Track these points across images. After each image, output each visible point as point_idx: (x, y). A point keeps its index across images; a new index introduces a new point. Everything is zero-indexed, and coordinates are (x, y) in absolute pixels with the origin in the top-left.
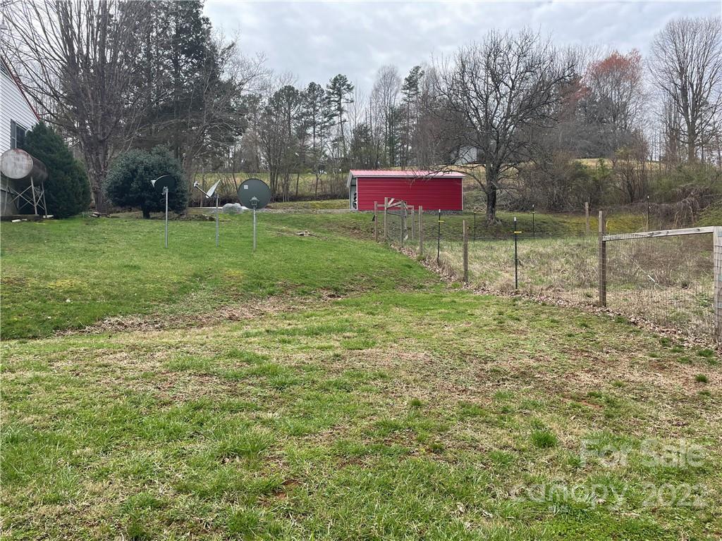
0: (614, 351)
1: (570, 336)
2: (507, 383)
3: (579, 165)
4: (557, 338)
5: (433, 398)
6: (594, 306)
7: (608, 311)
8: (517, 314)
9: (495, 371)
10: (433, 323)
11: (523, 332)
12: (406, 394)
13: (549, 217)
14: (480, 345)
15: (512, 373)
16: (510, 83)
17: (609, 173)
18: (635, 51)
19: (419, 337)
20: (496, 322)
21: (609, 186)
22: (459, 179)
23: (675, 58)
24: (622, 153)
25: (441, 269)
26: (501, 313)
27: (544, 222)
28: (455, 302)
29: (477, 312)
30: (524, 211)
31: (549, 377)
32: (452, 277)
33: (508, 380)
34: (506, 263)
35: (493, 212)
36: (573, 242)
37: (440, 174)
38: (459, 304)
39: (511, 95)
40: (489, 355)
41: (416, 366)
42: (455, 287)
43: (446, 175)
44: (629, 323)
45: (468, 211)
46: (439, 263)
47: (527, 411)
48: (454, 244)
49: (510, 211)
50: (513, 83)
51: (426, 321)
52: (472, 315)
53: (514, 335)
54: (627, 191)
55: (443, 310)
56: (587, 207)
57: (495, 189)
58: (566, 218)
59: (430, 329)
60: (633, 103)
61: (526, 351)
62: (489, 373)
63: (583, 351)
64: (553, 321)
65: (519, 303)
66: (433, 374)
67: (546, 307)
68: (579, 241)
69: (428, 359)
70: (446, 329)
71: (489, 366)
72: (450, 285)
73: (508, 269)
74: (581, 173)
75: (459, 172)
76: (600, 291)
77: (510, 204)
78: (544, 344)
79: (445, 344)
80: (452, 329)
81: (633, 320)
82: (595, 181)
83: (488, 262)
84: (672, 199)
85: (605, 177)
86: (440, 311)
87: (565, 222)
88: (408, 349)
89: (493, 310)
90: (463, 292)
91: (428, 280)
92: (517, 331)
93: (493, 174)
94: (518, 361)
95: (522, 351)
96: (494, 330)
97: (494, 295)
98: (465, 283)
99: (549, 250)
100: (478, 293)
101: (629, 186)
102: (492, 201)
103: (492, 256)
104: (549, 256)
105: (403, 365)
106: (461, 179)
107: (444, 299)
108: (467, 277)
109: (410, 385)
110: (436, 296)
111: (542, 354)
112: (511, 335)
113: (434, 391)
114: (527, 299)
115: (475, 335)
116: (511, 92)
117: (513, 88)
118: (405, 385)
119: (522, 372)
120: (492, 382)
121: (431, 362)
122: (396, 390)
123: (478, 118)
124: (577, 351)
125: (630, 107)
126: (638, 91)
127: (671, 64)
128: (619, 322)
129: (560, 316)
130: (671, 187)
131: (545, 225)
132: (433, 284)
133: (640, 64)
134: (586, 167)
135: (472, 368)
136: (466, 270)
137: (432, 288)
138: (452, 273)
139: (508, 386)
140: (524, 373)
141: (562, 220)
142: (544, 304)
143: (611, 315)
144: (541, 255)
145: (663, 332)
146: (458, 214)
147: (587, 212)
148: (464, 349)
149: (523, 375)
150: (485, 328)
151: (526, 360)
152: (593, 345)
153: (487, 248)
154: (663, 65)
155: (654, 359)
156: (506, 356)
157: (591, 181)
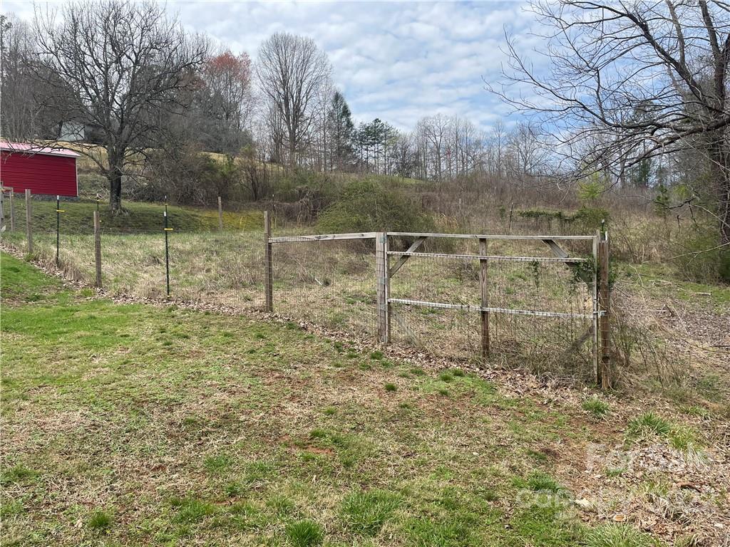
0: (300, 365)
1: (252, 352)
2: (210, 437)
3: (207, 159)
4: (240, 358)
5: (118, 495)
6: (261, 312)
7: (276, 316)
8: (182, 330)
9: (187, 422)
10: (75, 354)
11: (198, 354)
12: (72, 501)
13: (178, 210)
14: (154, 383)
15: (213, 422)
16: (133, 57)
17: (236, 169)
18: (245, 55)
19: (62, 382)
20: (160, 344)
21: (236, 182)
22: (73, 159)
23: (279, 68)
24: (246, 151)
25: (62, 272)
26: (163, 331)
27: (176, 215)
28: (94, 318)
29: (131, 331)
30: (151, 201)
31: (256, 417)
32: (80, 282)
33: (210, 433)
34: (142, 261)
35: (118, 201)
36: (211, 237)
37: (47, 150)
38: (102, 321)
39: (134, 70)
40: (172, 397)
41: (72, 439)
42: (85, 294)
43: (56, 152)
44: (300, 329)
45: (83, 197)
46: (59, 264)
47: (259, 484)
48: (73, 237)
49: (135, 200)
50: (137, 57)
51: (62, 353)
52: (126, 336)
53: (190, 360)
54: (251, 188)
55: (82, 333)
56: (220, 202)
57: (121, 175)
58: (197, 212)
59: (72, 365)
60: (245, 103)
61: (214, 382)
62: (184, 428)
63: (272, 370)
64: (227, 335)
65: (177, 313)
66: (104, 449)
67: (211, 317)
68: (215, 236)
69: (89, 422)
70: (96, 362)
71: (178, 415)
72: (78, 292)
73: (146, 268)
74: (210, 167)
75: (72, 150)
76: (267, 296)
77: (135, 192)
78: (229, 368)
79: (105, 389)
80: (105, 361)
81: (302, 324)
82: (223, 175)
83: (121, 260)
84: (292, 198)
85: (232, 173)
86: (79, 333)
87: (197, 216)
88: (49, 408)
89: (149, 325)
90: (97, 301)
91: (46, 287)
92: (192, 354)
93: (116, 157)
94: (211, 400)
95: (209, 382)
96: (163, 356)
97: (140, 303)
98: (98, 289)
99: (188, 247)
100: (120, 302)
101: (253, 183)
102: (116, 189)
103: (125, 254)
104: (189, 253)
105: (52, 442)
106: (75, 158)
107: (77, 314)
108: (100, 281)
109: (74, 480)
110: (64, 311)
111: (233, 383)
112: (187, 361)
113: (115, 480)
114: (184, 307)
115: (142, 367)
116: (134, 67)
117: (137, 63)
118: (66, 482)
119: (223, 417)
120: (191, 441)
121: (95, 426)
122: (53, 497)
123: (96, 90)
124: (266, 371)
125: (242, 107)
126: (249, 93)
127: (275, 73)
128: (291, 328)
129: (230, 327)
130: (289, 188)
131: (177, 218)
132: (53, 293)
133: (250, 67)
134: (215, 161)
135: (155, 422)
136: (99, 272)
137: (54, 298)
138: (78, 276)
139: (215, 444)
140: (225, 417)
141: (193, 213)
142: (207, 313)
143: (281, 320)
144: (181, 252)
145: (333, 335)
146: (72, 201)
147: (220, 206)
148: (136, 393)
149: (226, 421)
150: (149, 354)
151: (219, 396)
152: (279, 361)
153: (117, 244)
154: (268, 73)
155: (340, 369)
156: (193, 394)
157: (218, 175)
